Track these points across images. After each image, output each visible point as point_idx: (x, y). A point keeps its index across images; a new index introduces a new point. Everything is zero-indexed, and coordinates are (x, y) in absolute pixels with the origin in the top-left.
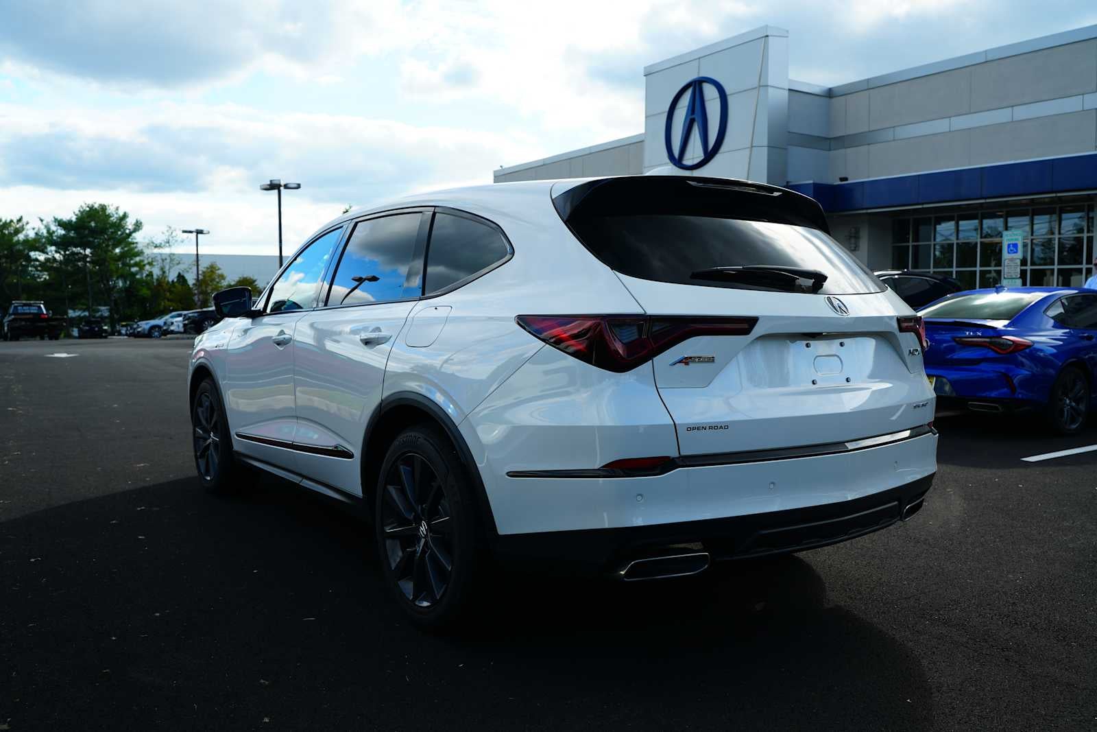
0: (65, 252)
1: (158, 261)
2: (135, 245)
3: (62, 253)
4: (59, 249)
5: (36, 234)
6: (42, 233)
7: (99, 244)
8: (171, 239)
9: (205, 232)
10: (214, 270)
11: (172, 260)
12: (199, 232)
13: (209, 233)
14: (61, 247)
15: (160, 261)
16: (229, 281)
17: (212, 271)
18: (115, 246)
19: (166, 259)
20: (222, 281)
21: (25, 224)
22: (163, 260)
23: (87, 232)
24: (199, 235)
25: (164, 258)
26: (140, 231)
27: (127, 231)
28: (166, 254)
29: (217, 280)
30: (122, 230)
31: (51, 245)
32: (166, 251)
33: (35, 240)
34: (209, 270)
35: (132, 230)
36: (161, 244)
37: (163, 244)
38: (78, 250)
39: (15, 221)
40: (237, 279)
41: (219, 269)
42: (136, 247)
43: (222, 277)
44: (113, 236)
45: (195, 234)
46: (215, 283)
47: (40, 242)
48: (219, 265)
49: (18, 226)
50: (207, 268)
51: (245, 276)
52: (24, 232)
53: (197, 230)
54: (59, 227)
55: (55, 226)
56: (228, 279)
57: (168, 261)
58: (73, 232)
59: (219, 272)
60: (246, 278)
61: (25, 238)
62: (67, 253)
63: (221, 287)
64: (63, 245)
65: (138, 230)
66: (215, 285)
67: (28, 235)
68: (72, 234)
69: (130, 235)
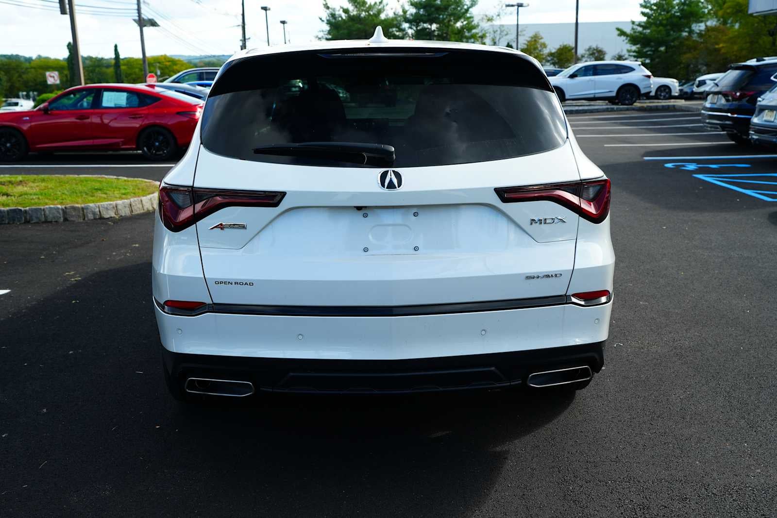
0: (417, 27)
1: (490, 33)
2: (472, 19)
3: (415, 28)
4: (412, 25)
5: (395, 14)
6: (399, 12)
7: (444, 19)
8: (501, 12)
9: (524, 5)
10: (537, 39)
11: (502, 31)
12: (520, 5)
13: (528, 5)
14: (413, 23)
15: (492, 33)
16: (550, 49)
17: (535, 41)
18: (457, 20)
19: (497, 31)
20: (544, 49)
21: (385, 5)
22: (495, 32)
23: (433, 9)
24: (520, 8)
25: (495, 30)
26: (476, 6)
27: (466, 7)
28: (496, 26)
29: (540, 49)
30: (461, 6)
31: (406, 22)
32: (497, 22)
33: (393, 19)
34: (533, 40)
35: (469, 6)
36: (493, 17)
37: (495, 17)
38: (426, 25)
39: (378, 3)
40: (558, 47)
41: (542, 38)
42: (473, 21)
43: (544, 46)
44: (455, 11)
45: (516, 7)
46: (537, 51)
47: (397, 20)
48: (542, 34)
49: (380, 7)
50: (532, 38)
51: (565, 44)
52: (385, 12)
53: (518, 4)
54: (411, 7)
55: (409, 5)
56: (549, 47)
57: (499, 32)
58: (422, 10)
59: (542, 41)
60: (566, 45)
61: (386, 18)
62: (419, 28)
63: (543, 55)
64: (415, 22)
65: (475, 5)
66: (537, 53)
67: (388, 15)
68: (422, 11)
69: (467, 10)
